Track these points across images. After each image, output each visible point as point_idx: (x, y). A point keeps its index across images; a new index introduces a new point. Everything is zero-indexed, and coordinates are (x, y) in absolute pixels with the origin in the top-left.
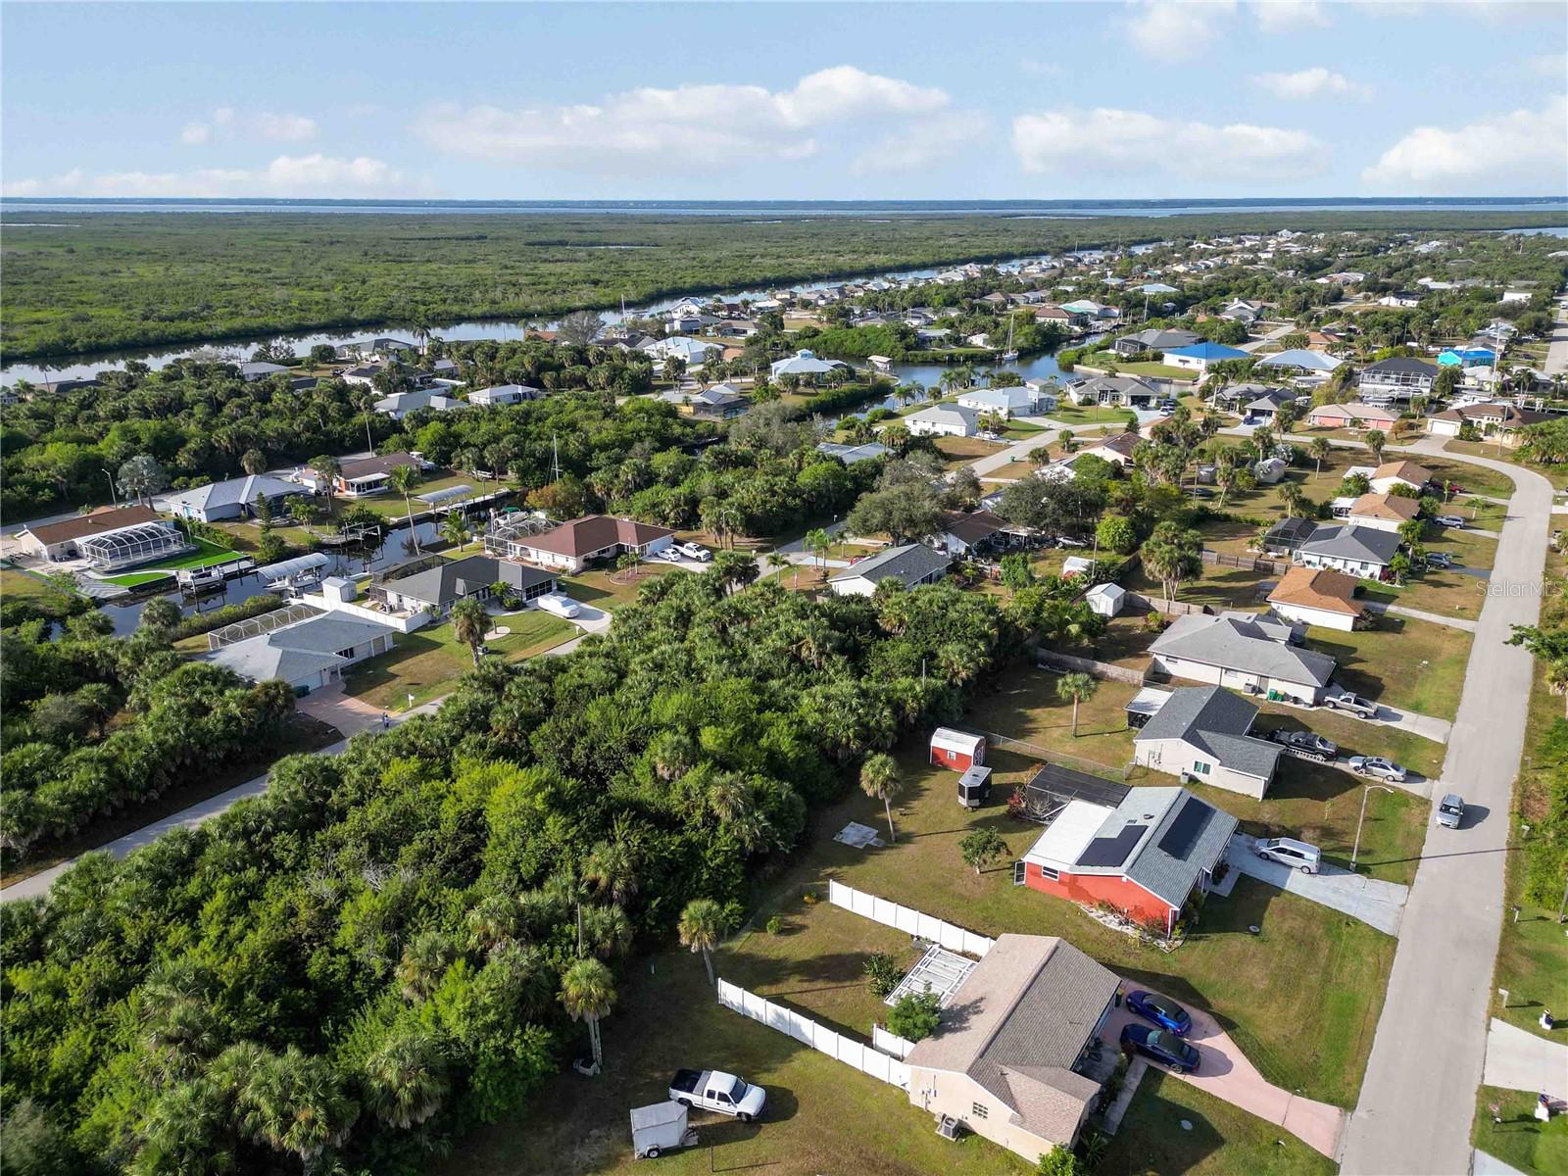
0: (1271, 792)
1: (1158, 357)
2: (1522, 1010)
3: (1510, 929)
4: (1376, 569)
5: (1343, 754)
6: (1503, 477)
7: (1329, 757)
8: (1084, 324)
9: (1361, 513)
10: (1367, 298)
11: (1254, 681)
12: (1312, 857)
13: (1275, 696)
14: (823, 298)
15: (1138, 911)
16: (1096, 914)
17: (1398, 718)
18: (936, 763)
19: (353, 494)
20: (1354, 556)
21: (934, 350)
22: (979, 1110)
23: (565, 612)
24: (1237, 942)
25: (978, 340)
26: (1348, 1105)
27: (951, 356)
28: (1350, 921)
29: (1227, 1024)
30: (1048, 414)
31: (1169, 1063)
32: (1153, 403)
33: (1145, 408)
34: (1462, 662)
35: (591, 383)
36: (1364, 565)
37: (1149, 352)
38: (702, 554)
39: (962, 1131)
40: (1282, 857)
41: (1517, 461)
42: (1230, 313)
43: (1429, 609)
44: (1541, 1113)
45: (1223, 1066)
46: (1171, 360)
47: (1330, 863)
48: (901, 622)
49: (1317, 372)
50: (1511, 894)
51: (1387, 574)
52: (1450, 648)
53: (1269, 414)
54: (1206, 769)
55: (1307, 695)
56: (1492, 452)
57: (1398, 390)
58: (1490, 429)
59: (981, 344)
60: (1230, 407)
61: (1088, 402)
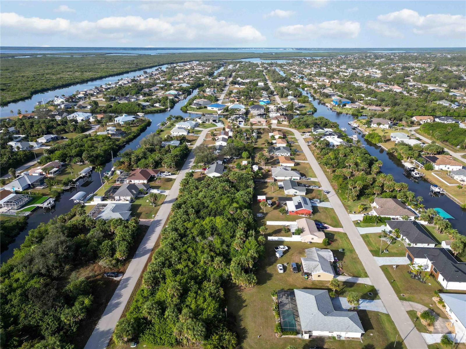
0: (306, 194)
1: (206, 107)
2: (351, 212)
3: (343, 203)
4: (289, 154)
5: (310, 186)
6: (291, 131)
7: (308, 187)
8: (177, 98)
9: (279, 143)
10: (232, 86)
11: (290, 177)
12: (319, 201)
13: (294, 179)
14: (95, 92)
15: (306, 213)
16: (301, 215)
17: (310, 179)
18: (260, 201)
19: (52, 175)
20: (284, 152)
21: (149, 109)
22: (313, 239)
23: (159, 192)
24: (318, 214)
25: (157, 105)
26: (342, 227)
27: (155, 110)
28: (327, 208)
29: (325, 223)
30: (198, 127)
31: (324, 229)
32: (217, 121)
33: (217, 123)
34: (311, 168)
35: (67, 131)
36: (287, 154)
37: (203, 106)
38: (170, 174)
39: (311, 242)
40: (315, 202)
41: (290, 127)
42: (208, 92)
43: (300, 160)
44: (359, 222)
45: (329, 228)
46: (209, 108)
47: (321, 202)
48: (235, 180)
49: (242, 109)
50: (340, 200)
51: (291, 155)
52: (307, 166)
53: (242, 122)
54: (297, 193)
55: (298, 178)
56: (285, 126)
57: (259, 112)
58: (283, 121)
59: (158, 106)
60: (233, 121)
61: (204, 122)
